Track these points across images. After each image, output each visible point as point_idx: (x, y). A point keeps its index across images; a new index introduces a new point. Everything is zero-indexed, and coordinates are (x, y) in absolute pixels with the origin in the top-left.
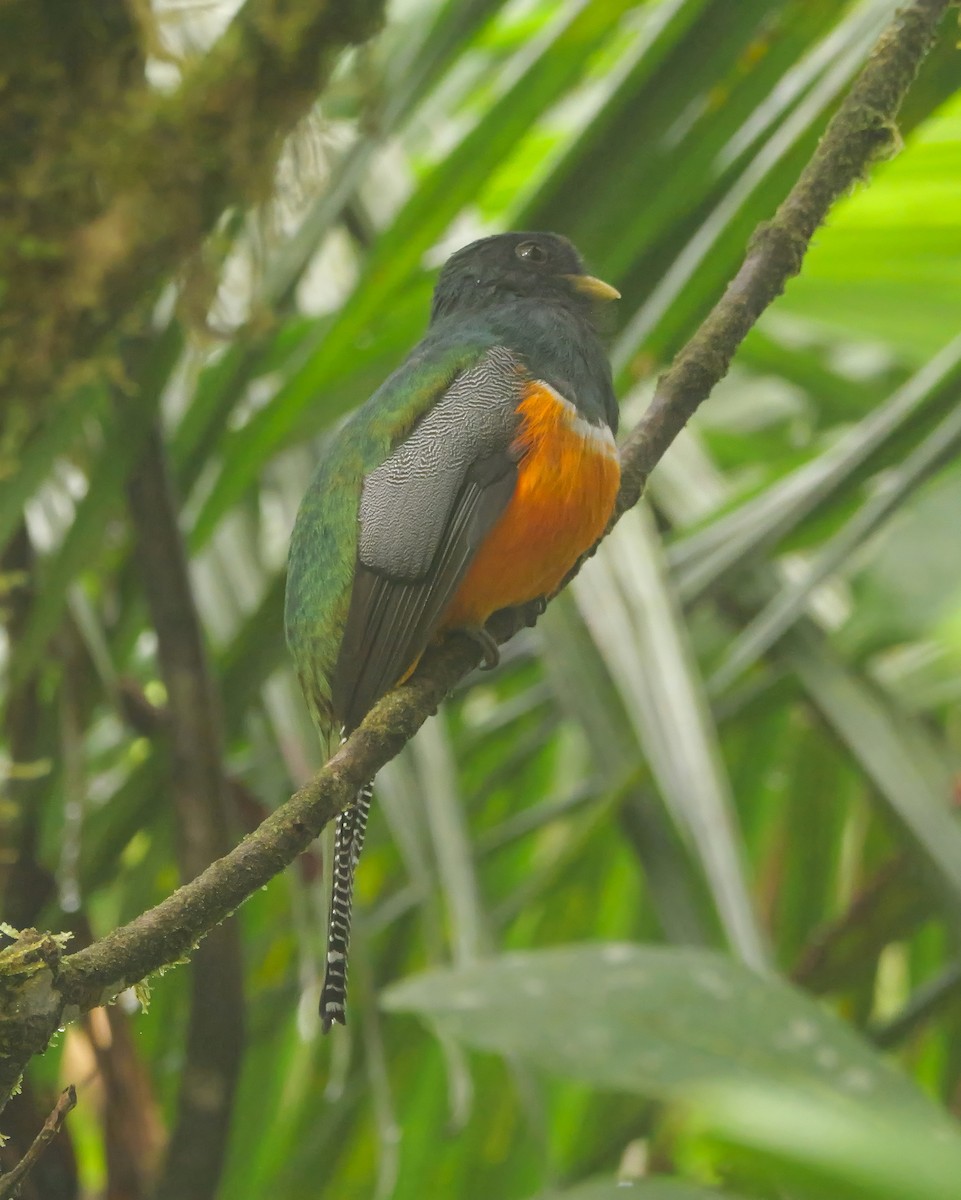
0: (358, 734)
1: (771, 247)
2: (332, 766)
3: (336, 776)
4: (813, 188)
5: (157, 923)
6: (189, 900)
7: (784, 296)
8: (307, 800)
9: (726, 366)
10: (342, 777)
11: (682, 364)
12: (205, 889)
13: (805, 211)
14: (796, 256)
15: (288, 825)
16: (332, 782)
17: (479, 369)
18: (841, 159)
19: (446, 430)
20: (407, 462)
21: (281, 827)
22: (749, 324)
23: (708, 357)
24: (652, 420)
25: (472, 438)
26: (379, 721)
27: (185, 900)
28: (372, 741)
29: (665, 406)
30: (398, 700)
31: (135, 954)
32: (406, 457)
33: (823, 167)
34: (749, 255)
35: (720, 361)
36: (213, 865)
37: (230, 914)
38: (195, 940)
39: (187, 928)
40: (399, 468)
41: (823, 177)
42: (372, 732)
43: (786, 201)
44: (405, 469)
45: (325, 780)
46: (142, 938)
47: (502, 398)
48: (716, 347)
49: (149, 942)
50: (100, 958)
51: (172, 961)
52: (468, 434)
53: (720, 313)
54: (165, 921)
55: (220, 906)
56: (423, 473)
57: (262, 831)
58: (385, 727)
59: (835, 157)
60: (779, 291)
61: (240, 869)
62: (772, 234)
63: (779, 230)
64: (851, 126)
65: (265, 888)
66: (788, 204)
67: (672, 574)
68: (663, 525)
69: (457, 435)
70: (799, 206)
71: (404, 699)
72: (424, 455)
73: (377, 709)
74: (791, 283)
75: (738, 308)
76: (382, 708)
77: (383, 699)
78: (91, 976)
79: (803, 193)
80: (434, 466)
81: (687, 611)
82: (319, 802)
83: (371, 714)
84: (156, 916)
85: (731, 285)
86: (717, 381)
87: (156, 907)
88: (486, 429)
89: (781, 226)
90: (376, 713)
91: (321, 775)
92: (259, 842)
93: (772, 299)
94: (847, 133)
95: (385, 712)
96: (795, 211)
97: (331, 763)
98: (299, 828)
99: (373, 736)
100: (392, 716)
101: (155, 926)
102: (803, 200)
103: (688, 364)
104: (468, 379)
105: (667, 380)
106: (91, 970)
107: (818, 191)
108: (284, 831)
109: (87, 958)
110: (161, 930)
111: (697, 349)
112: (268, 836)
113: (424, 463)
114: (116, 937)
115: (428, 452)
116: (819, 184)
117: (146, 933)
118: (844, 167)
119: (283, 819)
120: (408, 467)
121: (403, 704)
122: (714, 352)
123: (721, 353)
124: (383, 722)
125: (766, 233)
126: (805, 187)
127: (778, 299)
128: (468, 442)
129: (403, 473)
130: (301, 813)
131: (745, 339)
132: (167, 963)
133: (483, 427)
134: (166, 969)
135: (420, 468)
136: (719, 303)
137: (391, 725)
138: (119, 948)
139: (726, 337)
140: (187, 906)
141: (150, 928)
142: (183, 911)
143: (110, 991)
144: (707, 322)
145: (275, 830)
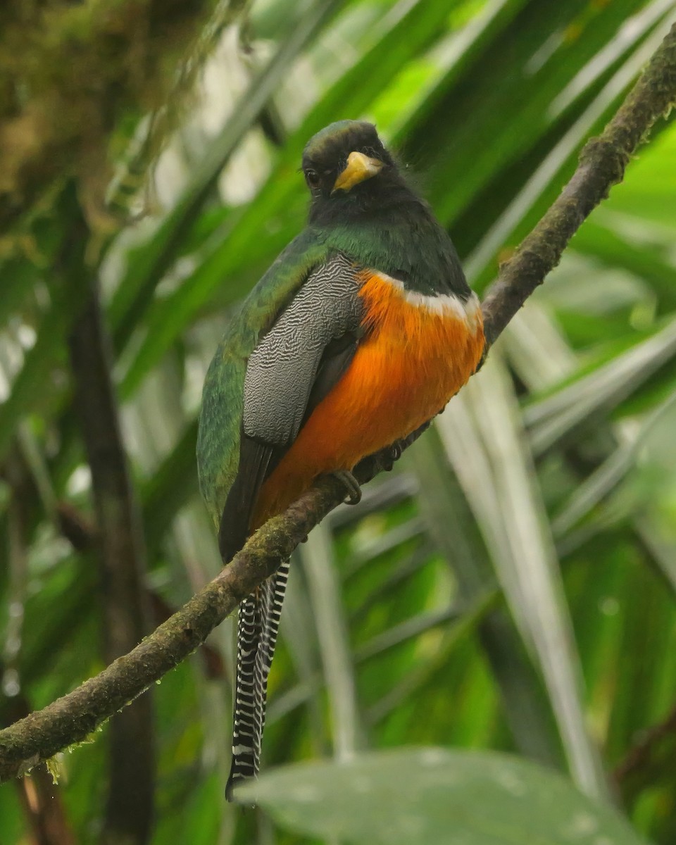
0: (241, 555)
1: (599, 159)
2: (219, 582)
3: (220, 591)
4: (635, 111)
5: (66, 709)
6: (95, 690)
7: (609, 199)
8: (197, 610)
9: (558, 257)
10: (226, 591)
11: (521, 254)
12: (109, 681)
13: (628, 129)
14: (620, 167)
15: (180, 630)
16: (217, 595)
17: (332, 264)
18: (659, 87)
19: (307, 318)
20: (274, 349)
21: (173, 632)
22: (578, 223)
23: (544, 249)
24: (495, 300)
25: (327, 323)
26: (258, 545)
27: (92, 690)
28: (252, 562)
29: (506, 289)
30: (275, 529)
31: (49, 734)
32: (274, 344)
33: (645, 93)
34: (580, 164)
35: (554, 253)
36: (116, 662)
37: (129, 703)
38: (98, 724)
39: (92, 713)
40: (268, 354)
41: (643, 102)
42: (252, 555)
43: (613, 120)
44: (273, 354)
45: (212, 593)
46: (54, 721)
47: (352, 286)
48: (549, 240)
49: (60, 725)
50: (18, 736)
51: (79, 740)
52: (323, 319)
53: (554, 212)
54: (73, 706)
55: (121, 697)
56: (288, 356)
57: (158, 635)
58: (263, 550)
59: (654, 84)
60: (603, 194)
61: (138, 665)
62: (600, 147)
63: (606, 145)
64: (668, 59)
65: (158, 682)
66: (615, 122)
67: (526, 430)
68: (520, 389)
69: (314, 321)
70: (623, 125)
71: (280, 528)
72: (287, 341)
73: (257, 535)
74: (615, 190)
75: (569, 208)
76: (261, 535)
77: (262, 527)
78: (11, 752)
79: (626, 114)
80: (296, 350)
81: (537, 462)
82: (205, 611)
83: (251, 540)
84: (66, 702)
85: (564, 189)
86: (550, 269)
87: (67, 695)
88: (338, 314)
89: (607, 141)
90: (256, 539)
91: (208, 589)
92: (155, 644)
93: (598, 202)
94: (665, 65)
95: (263, 538)
96: (620, 129)
97: (217, 579)
98: (188, 633)
99: (253, 558)
100: (269, 541)
101: (66, 711)
102: (626, 120)
103: (526, 255)
104: (324, 273)
105: (508, 268)
106: (11, 746)
107: (640, 112)
108: (176, 635)
109: (8, 737)
110: (71, 714)
111: (533, 242)
112: (162, 638)
113: (287, 348)
114: (33, 719)
115: (291, 339)
116: (640, 106)
117: (58, 717)
118: (662, 94)
119: (175, 625)
120: (275, 353)
121: (280, 532)
122: (548, 245)
123: (554, 246)
124: (261, 547)
125: (595, 147)
126: (628, 109)
127: (603, 202)
128: (323, 326)
129: (271, 358)
130: (191, 620)
131: (575, 235)
132: (73, 742)
133: (336, 312)
134: (73, 748)
135: (285, 353)
136: (554, 204)
137: (268, 550)
138: (35, 729)
139: (559, 232)
140: (92, 695)
141: (61, 713)
142: (90, 699)
143: (26, 764)
144: (543, 219)
145: (169, 634)
